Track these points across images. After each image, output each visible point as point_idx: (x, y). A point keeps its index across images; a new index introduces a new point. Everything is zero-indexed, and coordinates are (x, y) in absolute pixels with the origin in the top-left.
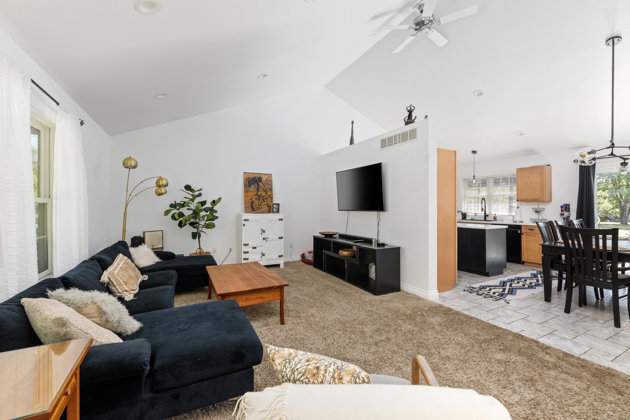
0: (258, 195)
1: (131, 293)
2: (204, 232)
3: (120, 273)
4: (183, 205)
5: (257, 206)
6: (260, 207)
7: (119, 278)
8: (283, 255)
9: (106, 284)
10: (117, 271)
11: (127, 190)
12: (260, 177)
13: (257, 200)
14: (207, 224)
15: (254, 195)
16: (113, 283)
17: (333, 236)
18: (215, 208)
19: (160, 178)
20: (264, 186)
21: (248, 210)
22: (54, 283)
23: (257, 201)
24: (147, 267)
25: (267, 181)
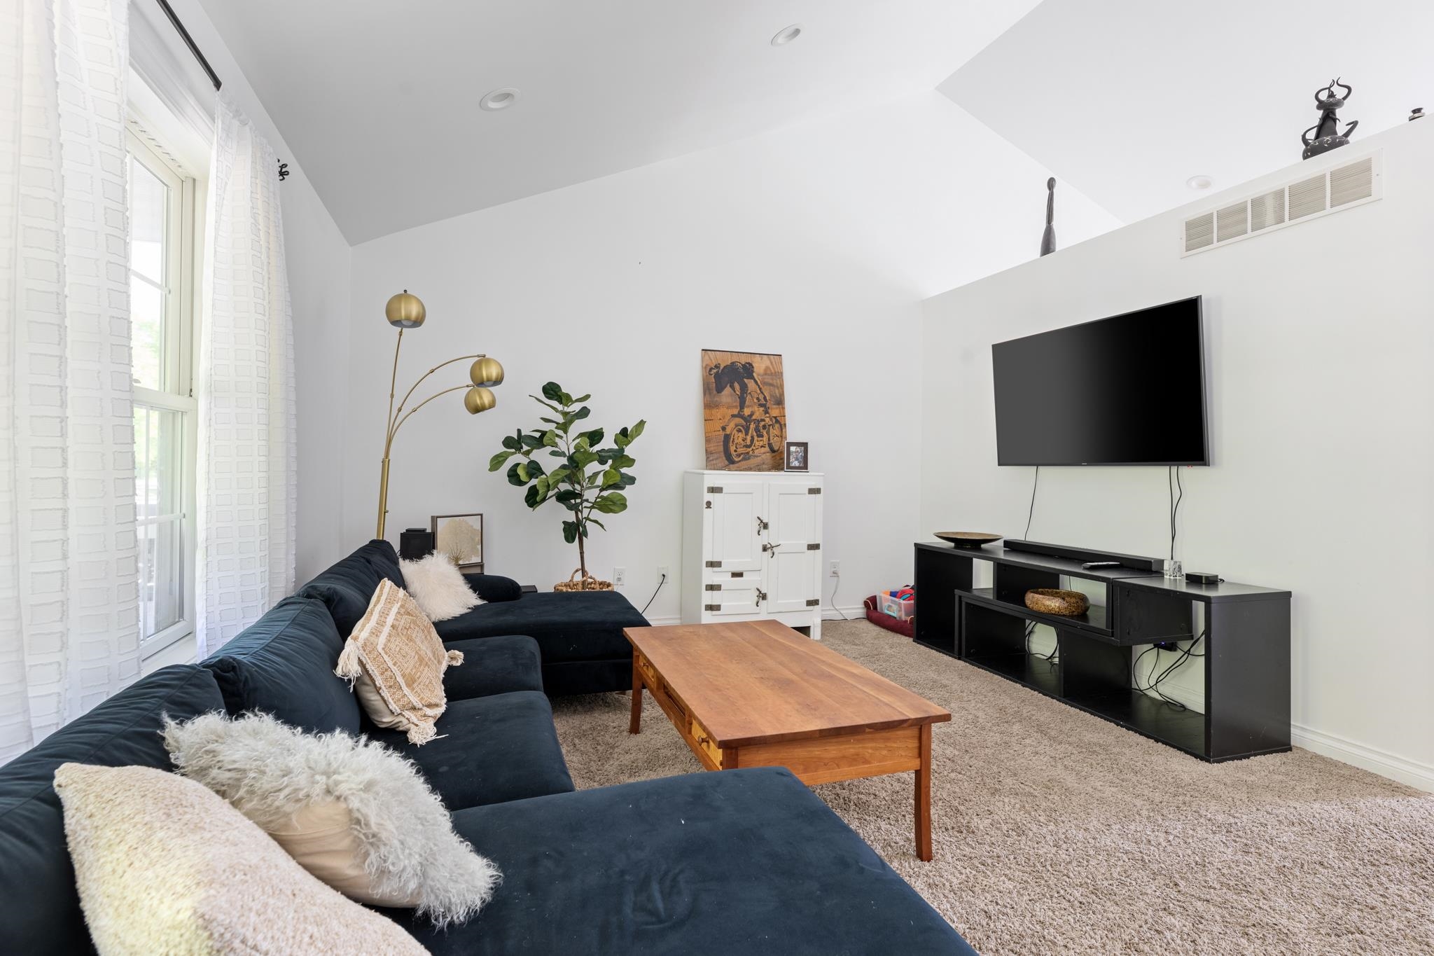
0: (742, 417)
1: (425, 716)
2: (596, 522)
3: (392, 646)
4: (540, 440)
5: (740, 450)
6: (748, 453)
7: (390, 664)
8: (818, 600)
9: (352, 684)
10: (382, 639)
11: (392, 396)
12: (749, 363)
13: (739, 431)
14: (602, 497)
15: (733, 416)
16: (373, 681)
17: (983, 546)
18: (629, 451)
19: (483, 360)
20: (759, 392)
21: (717, 459)
22: (191, 685)
23: (740, 434)
24: (449, 620)
25: (769, 375)
